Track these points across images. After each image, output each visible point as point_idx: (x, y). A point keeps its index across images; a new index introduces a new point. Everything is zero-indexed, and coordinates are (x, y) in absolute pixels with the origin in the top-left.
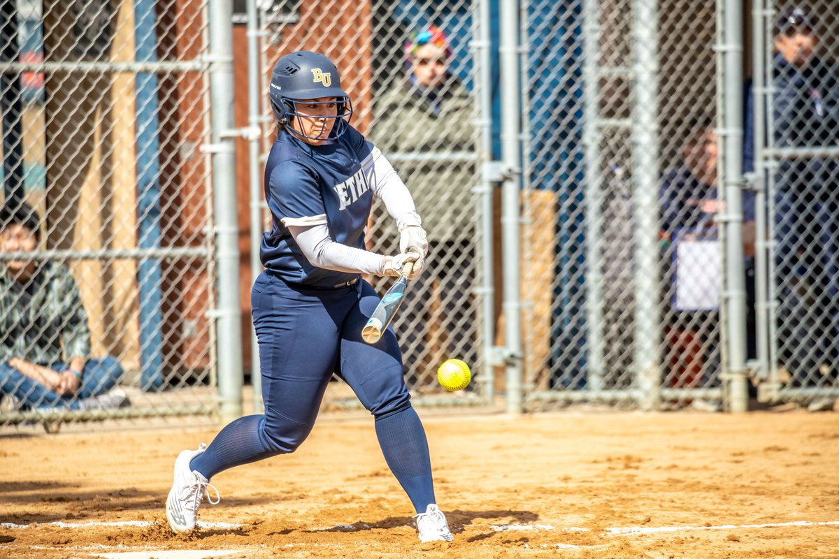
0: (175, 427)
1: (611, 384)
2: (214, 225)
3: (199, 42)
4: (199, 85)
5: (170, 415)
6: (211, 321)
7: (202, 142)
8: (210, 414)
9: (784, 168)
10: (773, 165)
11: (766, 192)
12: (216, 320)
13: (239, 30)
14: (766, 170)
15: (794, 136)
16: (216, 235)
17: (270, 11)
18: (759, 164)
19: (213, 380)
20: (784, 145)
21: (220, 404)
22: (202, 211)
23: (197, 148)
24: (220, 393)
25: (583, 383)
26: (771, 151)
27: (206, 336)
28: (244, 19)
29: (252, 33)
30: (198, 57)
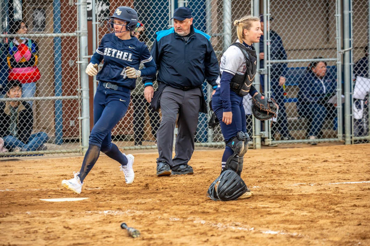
0: (68, 156)
1: (215, 140)
2: (80, 88)
3: (76, 26)
4: (76, 41)
5: (66, 153)
6: (80, 121)
7: (77, 60)
8: (79, 152)
9: (274, 66)
10: (270, 65)
11: (268, 75)
12: (82, 120)
13: (90, 22)
14: (268, 67)
15: (277, 56)
16: (81, 91)
17: (100, 16)
18: (266, 66)
19: (80, 140)
20: (274, 59)
21: (83, 148)
22: (77, 83)
23: (75, 62)
24: (82, 145)
25: (206, 140)
26: (270, 61)
27: (78, 126)
28: (91, 18)
29: (94, 23)
30: (75, 31)
